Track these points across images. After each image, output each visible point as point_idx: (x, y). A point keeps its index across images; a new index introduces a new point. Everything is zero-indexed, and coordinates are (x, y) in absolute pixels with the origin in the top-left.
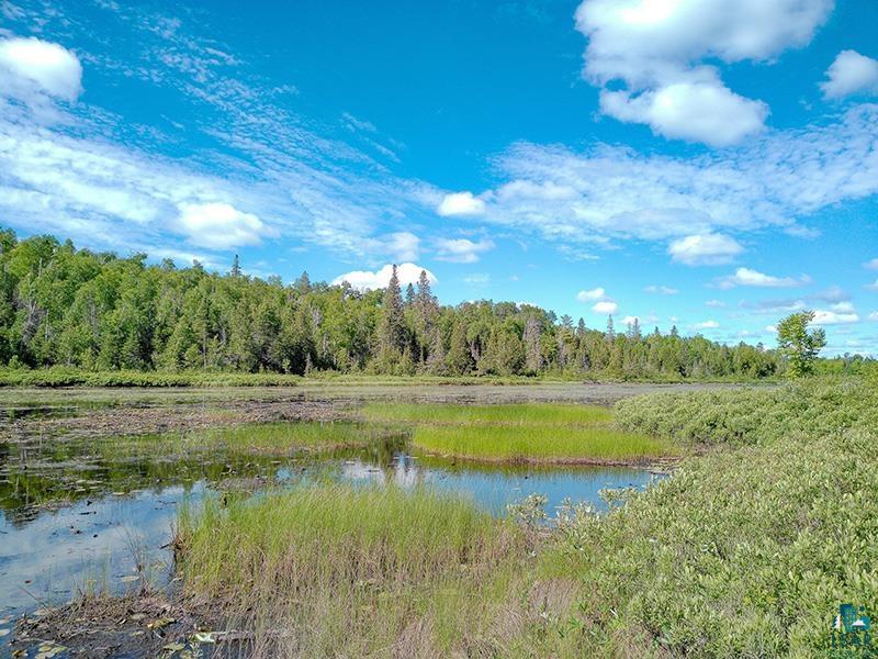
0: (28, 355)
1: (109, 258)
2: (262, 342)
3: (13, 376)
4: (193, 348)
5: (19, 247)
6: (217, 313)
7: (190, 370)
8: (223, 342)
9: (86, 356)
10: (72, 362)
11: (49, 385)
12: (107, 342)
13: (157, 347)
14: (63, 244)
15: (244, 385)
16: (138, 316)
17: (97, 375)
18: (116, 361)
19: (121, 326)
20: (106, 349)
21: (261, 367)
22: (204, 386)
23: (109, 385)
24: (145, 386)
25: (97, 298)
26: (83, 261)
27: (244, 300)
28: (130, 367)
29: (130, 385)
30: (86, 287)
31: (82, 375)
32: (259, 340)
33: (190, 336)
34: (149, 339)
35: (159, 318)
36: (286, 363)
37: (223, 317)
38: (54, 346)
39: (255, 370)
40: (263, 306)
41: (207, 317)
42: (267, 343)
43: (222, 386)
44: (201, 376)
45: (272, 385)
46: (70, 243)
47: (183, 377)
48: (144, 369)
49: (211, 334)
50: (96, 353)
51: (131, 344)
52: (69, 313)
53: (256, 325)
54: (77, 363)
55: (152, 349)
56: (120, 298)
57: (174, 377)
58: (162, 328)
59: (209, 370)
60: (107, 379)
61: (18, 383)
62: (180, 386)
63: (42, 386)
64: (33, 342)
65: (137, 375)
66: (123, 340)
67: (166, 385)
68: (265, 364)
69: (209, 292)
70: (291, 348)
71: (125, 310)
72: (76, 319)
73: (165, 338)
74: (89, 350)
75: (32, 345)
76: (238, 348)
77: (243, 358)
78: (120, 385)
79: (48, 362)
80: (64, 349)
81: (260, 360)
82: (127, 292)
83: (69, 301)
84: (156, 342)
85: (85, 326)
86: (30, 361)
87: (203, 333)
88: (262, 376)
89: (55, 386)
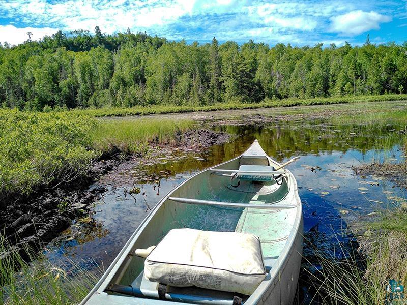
0: (278, 95)
1: (306, 48)
2: (386, 78)
3: (274, 103)
4: (348, 84)
5: (271, 51)
6: (360, 65)
7: (347, 96)
8: (364, 80)
9: (301, 93)
10: (295, 96)
11: (287, 106)
12: (309, 86)
13: (331, 86)
14: (287, 46)
15: (376, 101)
16: (322, 73)
17: (306, 101)
18: (313, 95)
19: (315, 78)
20: (309, 90)
21: (386, 91)
22: (355, 102)
23: (311, 104)
24: (327, 104)
25: (304, 67)
26: (297, 51)
27: (375, 56)
28: (319, 96)
29: (320, 104)
30: (298, 63)
31: (300, 101)
32: (384, 76)
33: (347, 78)
34: (327, 82)
35: (331, 72)
36: (401, 88)
37: (363, 67)
38: (288, 90)
39: (382, 93)
40: (386, 58)
41: (355, 68)
42: (389, 79)
43: (364, 102)
44: (353, 98)
45: (393, 100)
46: (289, 45)
47: (344, 99)
48: (325, 97)
49: (357, 77)
50: (305, 91)
51: (319, 85)
52: (293, 75)
53: (382, 69)
54: (297, 96)
55: (328, 87)
56: (313, 65)
57: (340, 99)
58: (333, 77)
59: (357, 95)
60: (310, 102)
61: (276, 106)
62: (343, 103)
63: (285, 106)
64: (280, 89)
65: (323, 100)
66: (315, 84)
67: (337, 103)
68: (388, 90)
69: (355, 56)
70: (404, 79)
71: (316, 70)
72: (296, 77)
73: (334, 82)
74: (302, 90)
75: (279, 91)
76: (372, 83)
77: (375, 87)
78: (316, 104)
79: (286, 97)
80: (292, 91)
81: (385, 88)
82: (316, 62)
83: (292, 69)
84: (330, 84)
85: (299, 80)
86: (280, 97)
87: (353, 77)
88: (386, 96)
89: (290, 106)
